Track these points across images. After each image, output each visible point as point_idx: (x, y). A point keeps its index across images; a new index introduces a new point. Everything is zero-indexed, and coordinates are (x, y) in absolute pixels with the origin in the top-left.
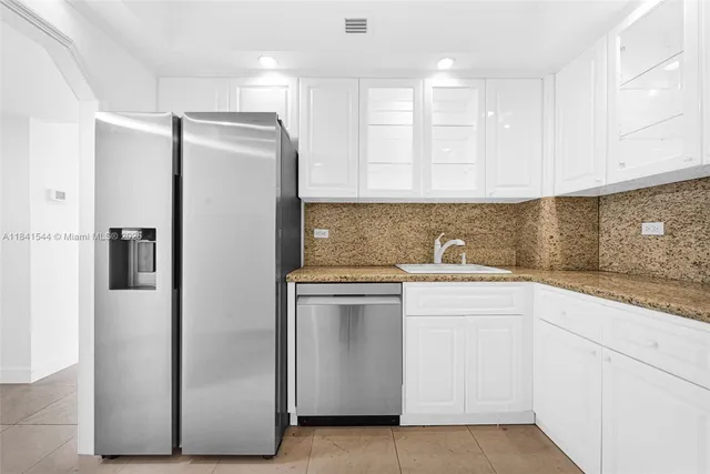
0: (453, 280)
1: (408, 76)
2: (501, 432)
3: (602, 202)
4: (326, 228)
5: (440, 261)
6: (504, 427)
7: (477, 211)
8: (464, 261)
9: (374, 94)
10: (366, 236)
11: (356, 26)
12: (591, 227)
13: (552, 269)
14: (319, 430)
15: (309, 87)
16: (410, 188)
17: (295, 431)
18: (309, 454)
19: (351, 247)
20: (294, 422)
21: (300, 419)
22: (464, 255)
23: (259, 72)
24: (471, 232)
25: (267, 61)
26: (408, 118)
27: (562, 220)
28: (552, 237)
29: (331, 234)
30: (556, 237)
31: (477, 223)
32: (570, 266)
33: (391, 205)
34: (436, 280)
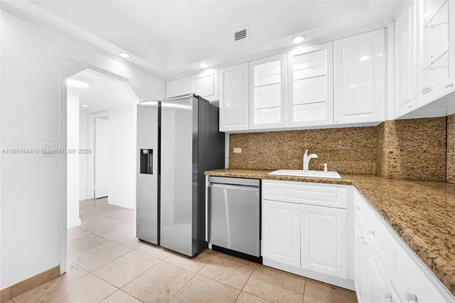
0: (292, 180)
1: (278, 53)
2: (329, 289)
3: (449, 121)
4: (240, 147)
5: (308, 168)
6: (334, 287)
7: (339, 134)
8: (326, 169)
9: (257, 69)
10: (262, 151)
11: (241, 35)
12: (436, 144)
13: (391, 178)
14: (220, 254)
15: (224, 73)
16: (279, 122)
17: (210, 251)
18: (208, 262)
19: (253, 158)
20: (210, 247)
21: (213, 246)
22: (326, 165)
23: (201, 71)
24: (336, 149)
25: (203, 65)
26: (278, 79)
27: (402, 139)
28: (392, 152)
29: (242, 150)
30: (396, 152)
31: (340, 142)
32: (411, 176)
33: (277, 132)
34: (281, 179)
